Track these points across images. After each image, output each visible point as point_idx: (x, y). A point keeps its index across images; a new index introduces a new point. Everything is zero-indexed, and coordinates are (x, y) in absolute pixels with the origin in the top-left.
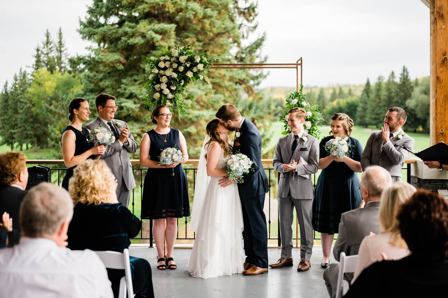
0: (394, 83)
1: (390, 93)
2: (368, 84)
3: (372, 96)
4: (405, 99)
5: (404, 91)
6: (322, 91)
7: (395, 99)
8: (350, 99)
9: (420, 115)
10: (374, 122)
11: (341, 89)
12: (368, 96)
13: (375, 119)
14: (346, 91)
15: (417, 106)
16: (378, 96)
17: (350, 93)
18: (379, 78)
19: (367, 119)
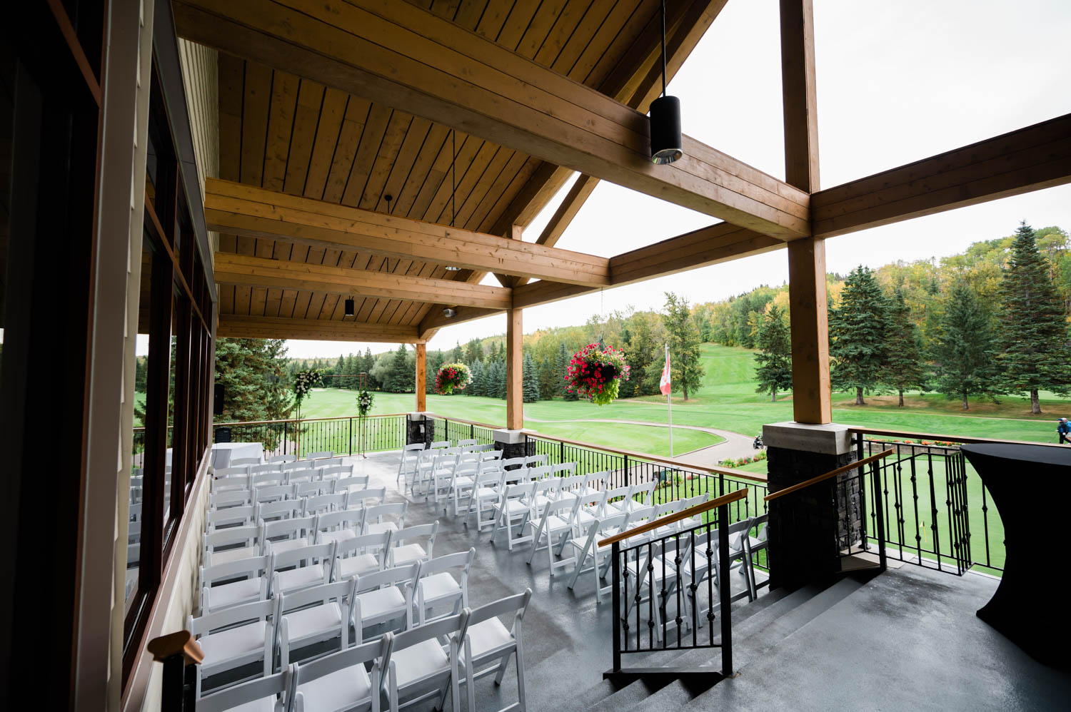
0: (361, 358)
1: (358, 365)
2: (341, 358)
3: (344, 367)
4: (369, 369)
5: (368, 364)
6: (305, 362)
7: (362, 369)
8: (328, 369)
9: (378, 380)
10: (346, 384)
11: (320, 361)
12: (342, 367)
13: (347, 382)
14: (324, 362)
15: (376, 374)
16: (350, 367)
17: (327, 364)
18: (351, 354)
19: (341, 383)
